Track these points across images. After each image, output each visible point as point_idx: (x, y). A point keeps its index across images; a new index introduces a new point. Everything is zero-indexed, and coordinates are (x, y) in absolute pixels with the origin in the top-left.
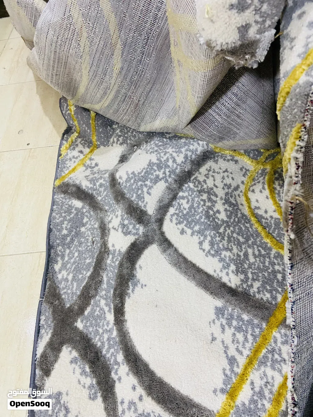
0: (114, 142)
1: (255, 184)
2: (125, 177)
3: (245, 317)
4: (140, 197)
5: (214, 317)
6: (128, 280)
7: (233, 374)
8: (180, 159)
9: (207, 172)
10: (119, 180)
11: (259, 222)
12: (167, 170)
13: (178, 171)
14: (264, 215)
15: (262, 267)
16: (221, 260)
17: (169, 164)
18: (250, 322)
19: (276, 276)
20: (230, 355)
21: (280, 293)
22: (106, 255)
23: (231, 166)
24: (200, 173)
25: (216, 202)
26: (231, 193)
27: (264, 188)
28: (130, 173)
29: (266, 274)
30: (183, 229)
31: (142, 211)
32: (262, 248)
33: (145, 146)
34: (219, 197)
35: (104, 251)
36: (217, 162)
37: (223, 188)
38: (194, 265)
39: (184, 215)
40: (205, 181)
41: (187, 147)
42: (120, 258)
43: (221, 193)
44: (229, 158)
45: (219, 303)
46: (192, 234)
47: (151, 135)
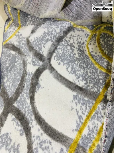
0: (28, 24)
1: (91, 41)
2: (33, 40)
3: (86, 99)
4: (40, 49)
5: (72, 99)
6: (36, 85)
7: (80, 123)
8: (58, 30)
9: (70, 37)
10: (31, 41)
11: (93, 58)
12: (52, 36)
13: (57, 36)
14: (95, 55)
15: (93, 78)
16: (76, 75)
17: (53, 33)
18: (88, 101)
19: (99, 81)
20: (79, 115)
21: (101, 88)
22: (26, 75)
23: (81, 33)
24: (67, 37)
25: (74, 50)
26: (81, 46)
27: (95, 42)
28: (35, 38)
29: (95, 81)
30: (59, 63)
31: (41, 55)
32: (94, 69)
33: (42, 25)
34: (75, 47)
35: (25, 73)
36: (74, 32)
37: (77, 44)
38: (64, 78)
39: (60, 56)
40: (69, 41)
41: (61, 25)
42: (32, 76)
43: (76, 45)
44: (80, 29)
45: (75, 94)
46: (64, 65)
47: (45, 20)
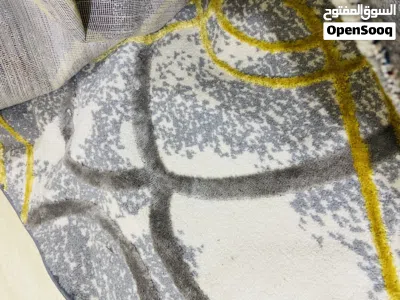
0: (42, 125)
1: (215, 42)
2: (82, 153)
3: (329, 186)
4: (116, 160)
5: (298, 216)
6: (180, 259)
8: (121, 83)
9: (159, 73)
10: (80, 161)
11: (252, 74)
12: (118, 106)
13: (130, 98)
14: (251, 64)
15: (297, 119)
16: (252, 149)
17: (114, 98)
18: (338, 188)
19: (319, 115)
20: (351, 244)
21: (339, 129)
22: (135, 253)
23: (176, 45)
24: (154, 80)
25: (194, 95)
26: (201, 72)
27: (227, 38)
28: (83, 144)
29: (308, 122)
30: (188, 152)
31: (130, 173)
32: (279, 99)
33: (76, 100)
34: (193, 87)
35: (129, 250)
36: (159, 54)
37: (189, 75)
38: (230, 180)
39: (177, 136)
40: (165, 84)
41: (116, 65)
42: (151, 244)
43: (190, 81)
44: (167, 39)
45: (290, 196)
46: (201, 149)
47: (72, 83)
